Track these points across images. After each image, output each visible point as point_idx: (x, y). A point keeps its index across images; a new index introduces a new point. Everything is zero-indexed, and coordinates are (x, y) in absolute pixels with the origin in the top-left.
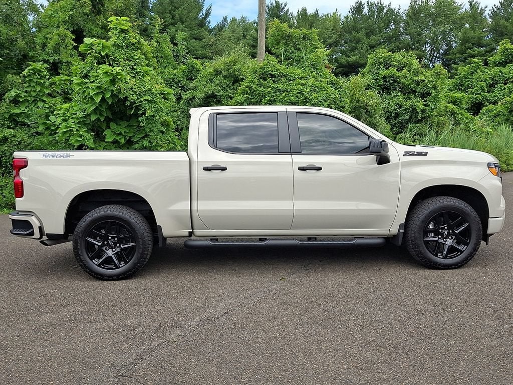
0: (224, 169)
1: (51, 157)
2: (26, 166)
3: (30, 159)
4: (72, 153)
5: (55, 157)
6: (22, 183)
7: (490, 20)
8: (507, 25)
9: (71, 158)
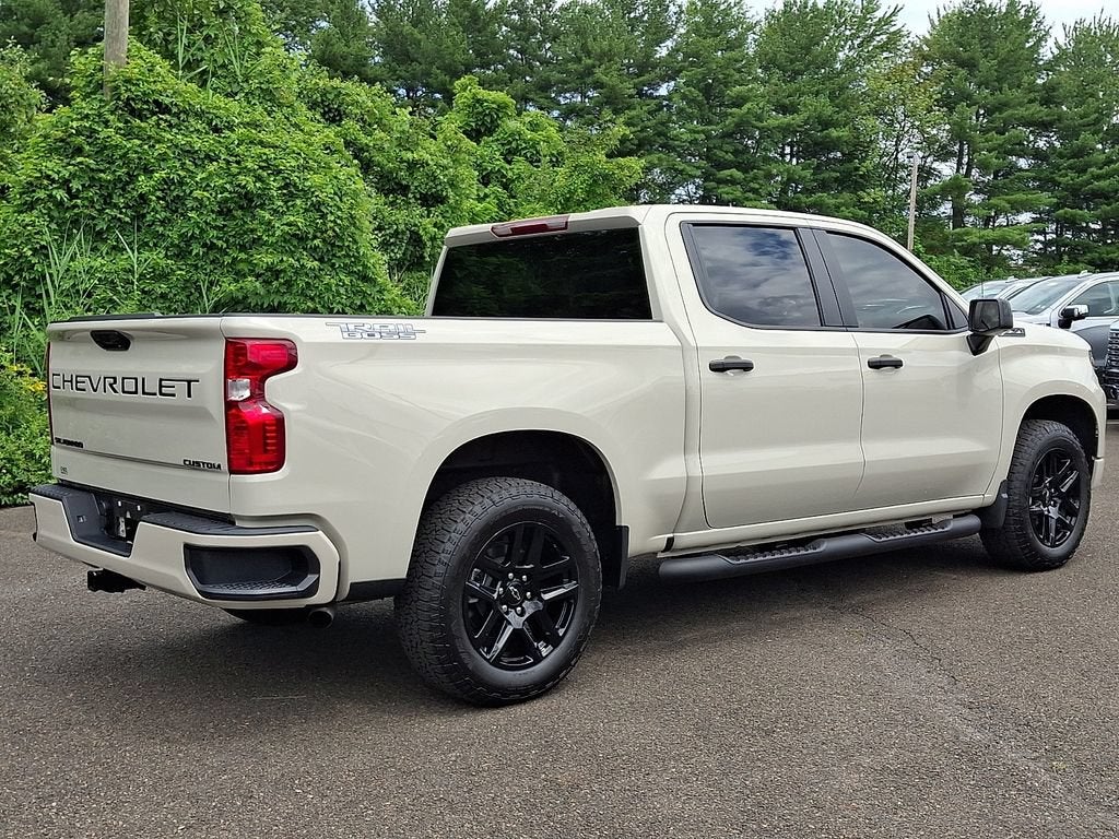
0: (747, 367)
1: (365, 335)
2: (291, 363)
3: (301, 341)
4: (417, 324)
5: (378, 336)
6: (280, 423)
7: (374, 18)
8: (419, 37)
9: (420, 339)
